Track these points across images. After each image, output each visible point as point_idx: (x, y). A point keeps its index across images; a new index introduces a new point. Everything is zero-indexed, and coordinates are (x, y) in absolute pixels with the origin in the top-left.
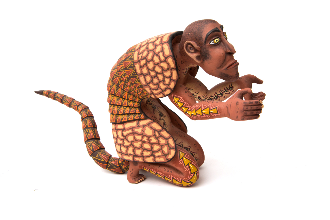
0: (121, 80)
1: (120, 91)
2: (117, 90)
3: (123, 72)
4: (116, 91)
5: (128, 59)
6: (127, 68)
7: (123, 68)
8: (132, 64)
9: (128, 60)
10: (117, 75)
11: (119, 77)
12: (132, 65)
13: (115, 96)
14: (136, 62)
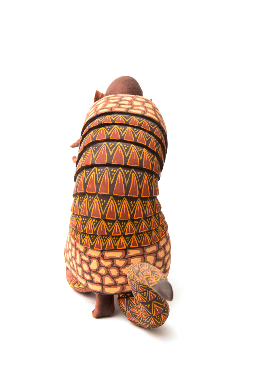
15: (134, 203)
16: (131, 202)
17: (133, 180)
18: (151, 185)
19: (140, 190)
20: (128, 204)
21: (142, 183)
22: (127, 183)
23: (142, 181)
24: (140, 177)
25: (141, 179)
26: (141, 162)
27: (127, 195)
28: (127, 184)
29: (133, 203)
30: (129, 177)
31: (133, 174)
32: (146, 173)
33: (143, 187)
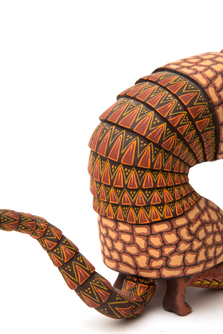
0: (177, 141)
1: (171, 160)
2: (166, 160)
3: (187, 125)
4: (165, 163)
5: (197, 102)
6: (200, 117)
7: (185, 120)
8: (207, 109)
9: (197, 104)
10: (169, 134)
11: (174, 136)
12: (207, 111)
13: (160, 173)
14: (217, 104)
15: (115, 168)
16: (113, 166)
17: (118, 141)
18: (138, 153)
19: (121, 155)
20: (110, 167)
21: (126, 148)
22: (111, 143)
23: (128, 146)
24: (127, 140)
25: (126, 143)
26: (135, 124)
27: (107, 157)
28: (110, 145)
29: (114, 168)
30: (115, 137)
31: (121, 135)
32: (137, 138)
33: (126, 152)
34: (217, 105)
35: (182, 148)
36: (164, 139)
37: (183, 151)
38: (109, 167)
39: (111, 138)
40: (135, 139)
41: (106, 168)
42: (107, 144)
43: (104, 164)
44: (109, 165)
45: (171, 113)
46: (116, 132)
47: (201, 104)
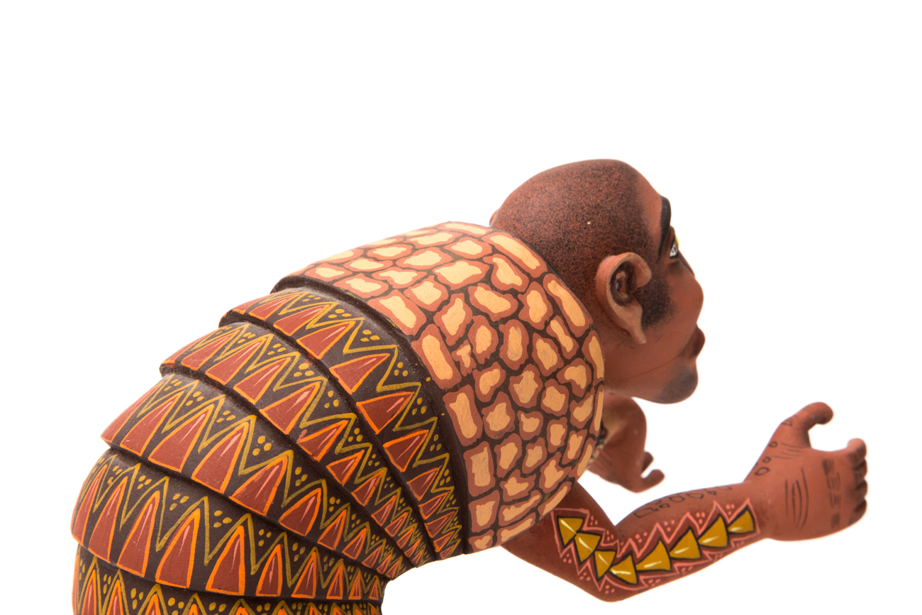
0: (329, 505)
1: (314, 565)
2: (295, 567)
3: (359, 455)
4: (293, 574)
5: (385, 384)
6: (397, 428)
7: (351, 439)
8: (419, 401)
9: (387, 388)
10: (303, 484)
11: (318, 490)
12: (419, 407)
13: (279, 606)
14: (450, 386)
15: (141, 596)
16: (133, 593)
17: (145, 514)
18: (207, 550)
19: (155, 557)
20: (124, 594)
21: (168, 534)
22: (125, 520)
23: (174, 527)
24: (171, 509)
25: (169, 519)
26: (195, 458)
27: (114, 564)
28: (123, 526)
29: (137, 597)
30: (139, 501)
31: (157, 494)
32: (203, 502)
33: (170, 548)
34: (449, 390)
35: (347, 524)
36: (286, 501)
37: (351, 535)
38: (122, 593)
39: (126, 503)
40: (198, 503)
41: (114, 599)
42: (115, 521)
43: (109, 586)
44: (123, 587)
45: (304, 419)
46: (141, 483)
47: (398, 388)
